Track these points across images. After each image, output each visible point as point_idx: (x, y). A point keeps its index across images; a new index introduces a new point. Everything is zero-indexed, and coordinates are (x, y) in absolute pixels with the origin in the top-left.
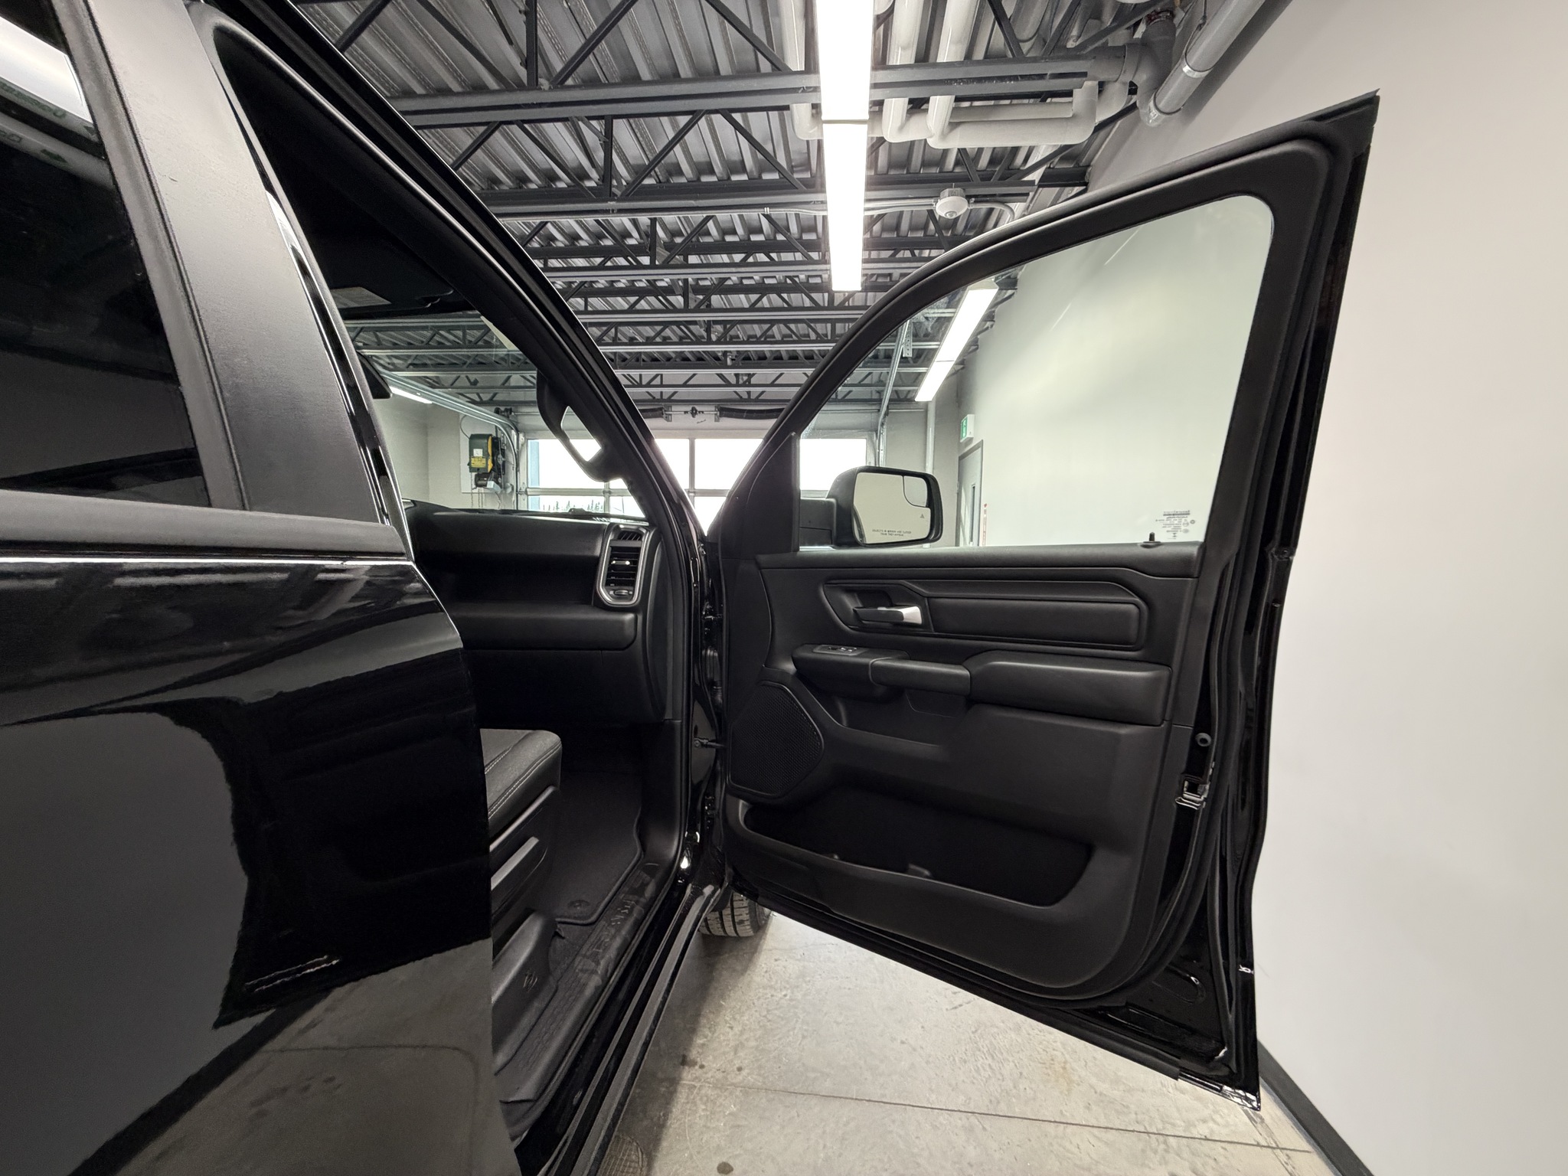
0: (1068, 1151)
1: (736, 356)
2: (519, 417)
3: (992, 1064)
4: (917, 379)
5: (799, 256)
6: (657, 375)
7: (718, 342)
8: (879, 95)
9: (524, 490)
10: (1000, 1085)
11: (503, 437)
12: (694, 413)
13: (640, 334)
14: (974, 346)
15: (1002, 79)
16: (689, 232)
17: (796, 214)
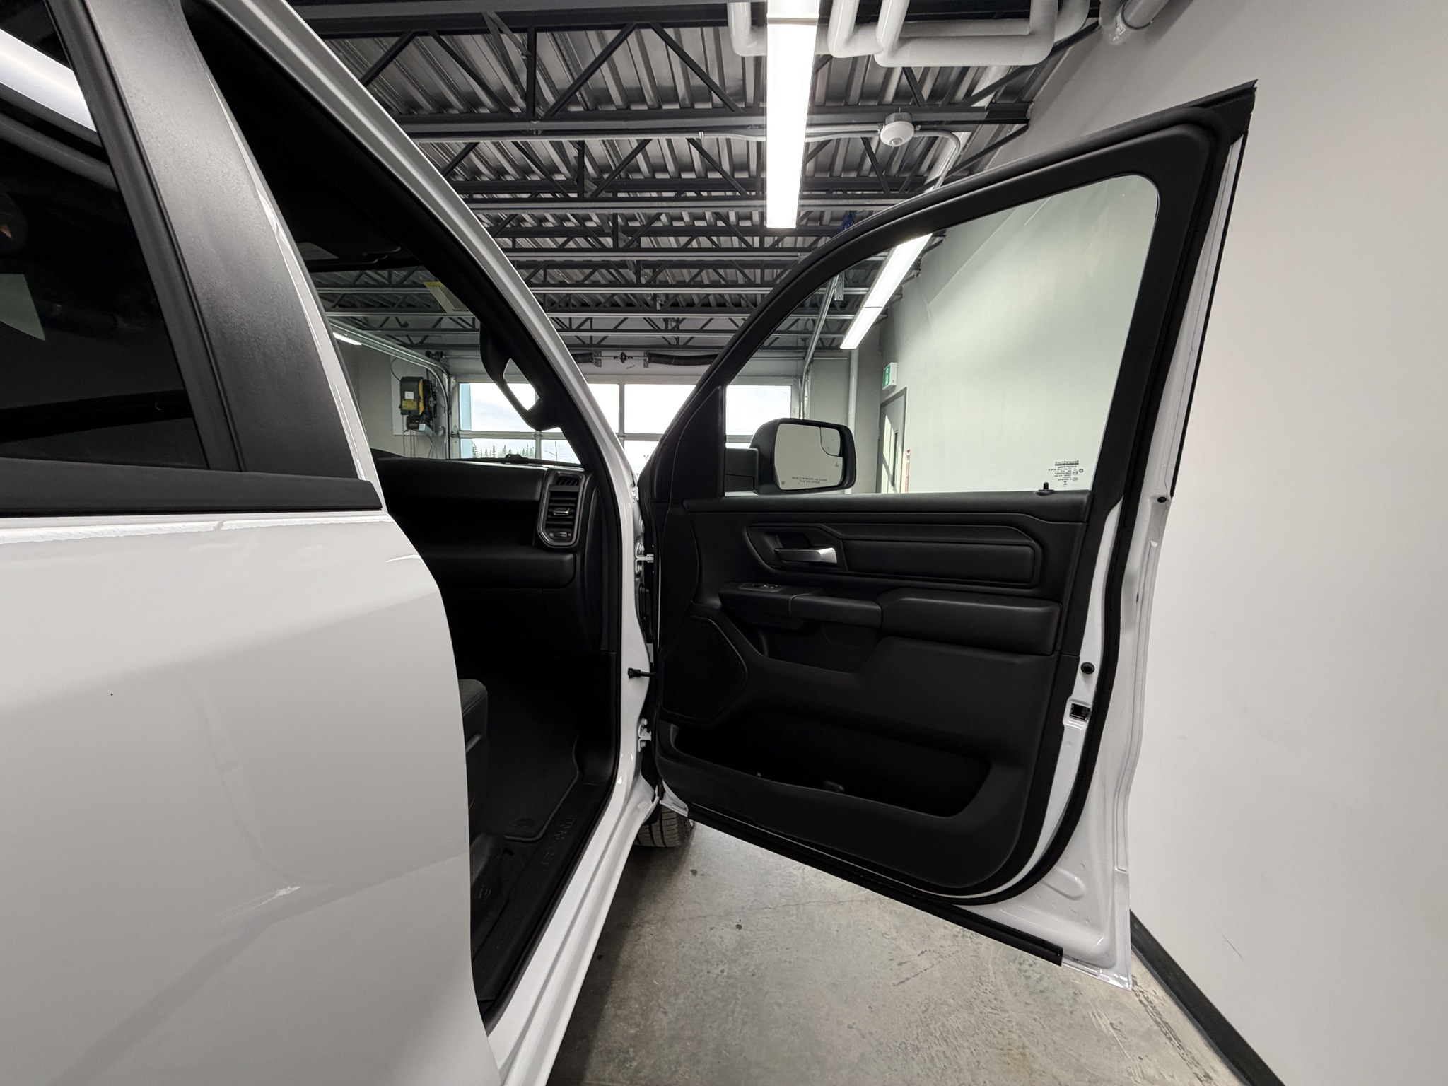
1: (665, 302)
2: (450, 361)
3: (947, 1051)
4: (843, 327)
6: (587, 319)
7: (648, 285)
9: (455, 433)
11: (435, 380)
12: (623, 358)
13: (569, 278)
14: (899, 293)
16: (617, 165)
17: (728, 141)
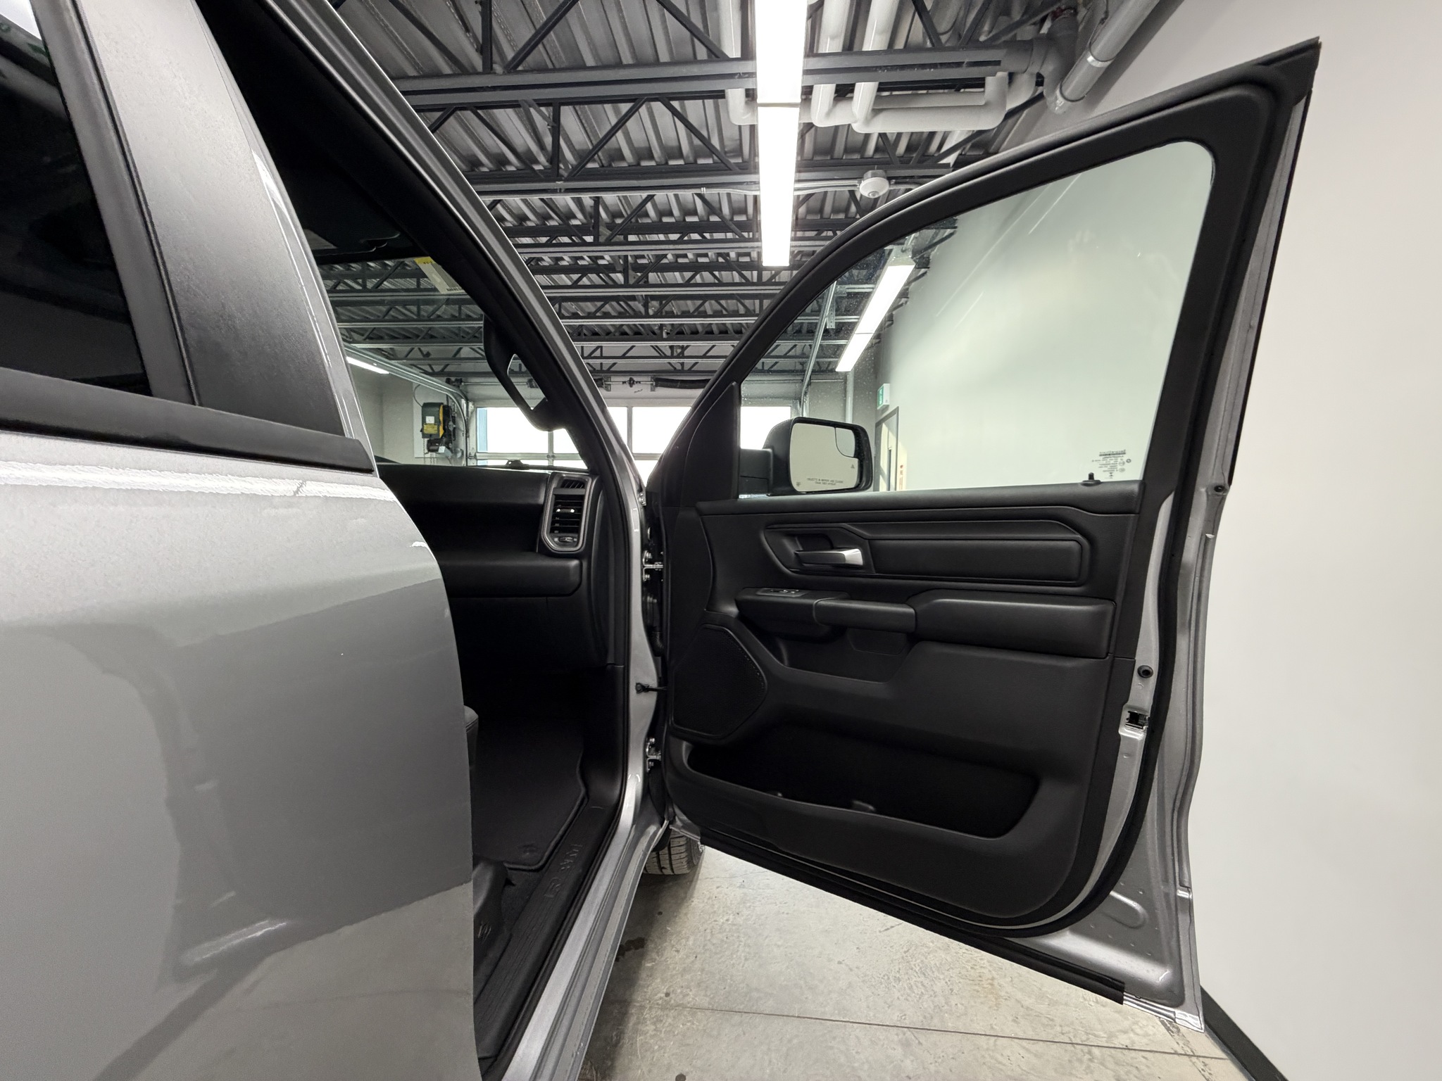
0: (1000, 1063)
1: (671, 330)
2: (469, 387)
3: (925, 983)
4: (838, 351)
5: (730, 235)
6: (598, 348)
7: (655, 316)
8: (810, 80)
9: (473, 455)
10: (933, 1001)
11: (454, 405)
12: (631, 383)
13: (582, 310)
14: (890, 320)
15: (923, 66)
16: (629, 212)
17: (729, 195)
